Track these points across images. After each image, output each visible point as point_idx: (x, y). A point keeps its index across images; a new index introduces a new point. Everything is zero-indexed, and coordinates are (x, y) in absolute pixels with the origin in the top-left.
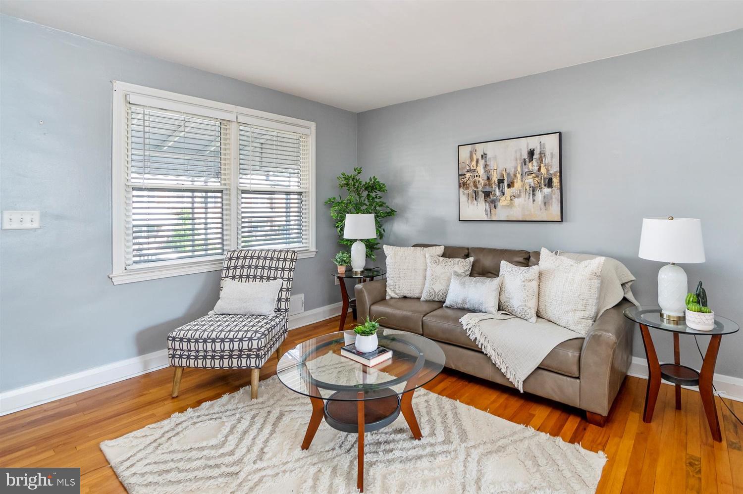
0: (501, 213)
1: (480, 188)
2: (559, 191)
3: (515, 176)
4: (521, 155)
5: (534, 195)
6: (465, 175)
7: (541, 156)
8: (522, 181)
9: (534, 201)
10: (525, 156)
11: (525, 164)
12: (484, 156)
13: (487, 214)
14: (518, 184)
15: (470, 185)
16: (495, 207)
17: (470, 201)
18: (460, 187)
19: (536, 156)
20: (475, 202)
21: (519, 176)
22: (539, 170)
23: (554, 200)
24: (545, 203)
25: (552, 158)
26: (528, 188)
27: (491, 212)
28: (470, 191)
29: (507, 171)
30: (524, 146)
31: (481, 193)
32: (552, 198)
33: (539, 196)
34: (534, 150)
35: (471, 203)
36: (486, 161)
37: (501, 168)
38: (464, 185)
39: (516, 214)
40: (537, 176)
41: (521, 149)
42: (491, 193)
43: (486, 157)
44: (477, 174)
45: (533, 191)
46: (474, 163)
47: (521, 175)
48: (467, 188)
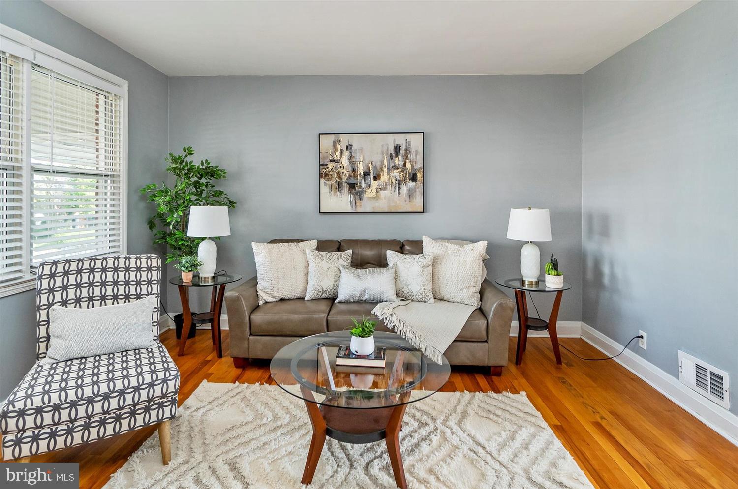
0: (366, 205)
1: (345, 179)
2: (422, 185)
3: (382, 169)
4: (388, 150)
5: (399, 188)
6: (327, 165)
7: (407, 153)
8: (388, 174)
9: (399, 193)
10: (392, 151)
11: (392, 159)
12: (350, 147)
13: (352, 206)
14: (384, 178)
15: (333, 176)
16: (360, 199)
17: (332, 192)
18: (321, 177)
19: (402, 152)
20: (339, 193)
21: (385, 169)
22: (405, 165)
23: (418, 193)
24: (410, 196)
25: (416, 155)
26: (393, 181)
27: (356, 203)
28: (333, 182)
29: (374, 163)
30: (391, 142)
31: (345, 185)
32: (415, 191)
33: (404, 189)
34: (400, 146)
35: (334, 195)
36: (351, 153)
37: (367, 160)
38: (325, 176)
39: (381, 205)
40: (403, 171)
41: (387, 144)
42: (357, 185)
43: (351, 149)
44: (341, 165)
45: (399, 184)
46: (338, 153)
47: (388, 168)
48: (330, 179)
